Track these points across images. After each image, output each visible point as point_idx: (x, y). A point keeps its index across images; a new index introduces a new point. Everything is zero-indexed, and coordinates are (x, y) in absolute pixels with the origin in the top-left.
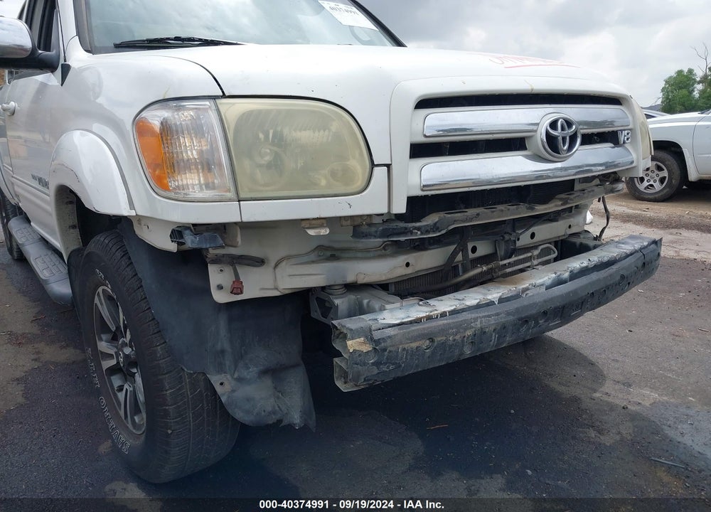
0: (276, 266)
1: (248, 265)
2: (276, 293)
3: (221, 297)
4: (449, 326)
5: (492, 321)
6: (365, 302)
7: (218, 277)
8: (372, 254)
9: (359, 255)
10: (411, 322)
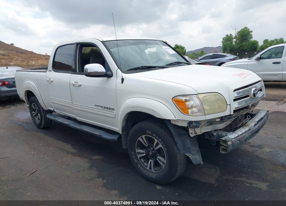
0: (201, 127)
1: (197, 128)
2: (201, 134)
3: (192, 136)
4: (242, 137)
5: (248, 135)
6: (220, 134)
7: (191, 131)
8: (218, 123)
9: (216, 123)
10: (236, 137)
